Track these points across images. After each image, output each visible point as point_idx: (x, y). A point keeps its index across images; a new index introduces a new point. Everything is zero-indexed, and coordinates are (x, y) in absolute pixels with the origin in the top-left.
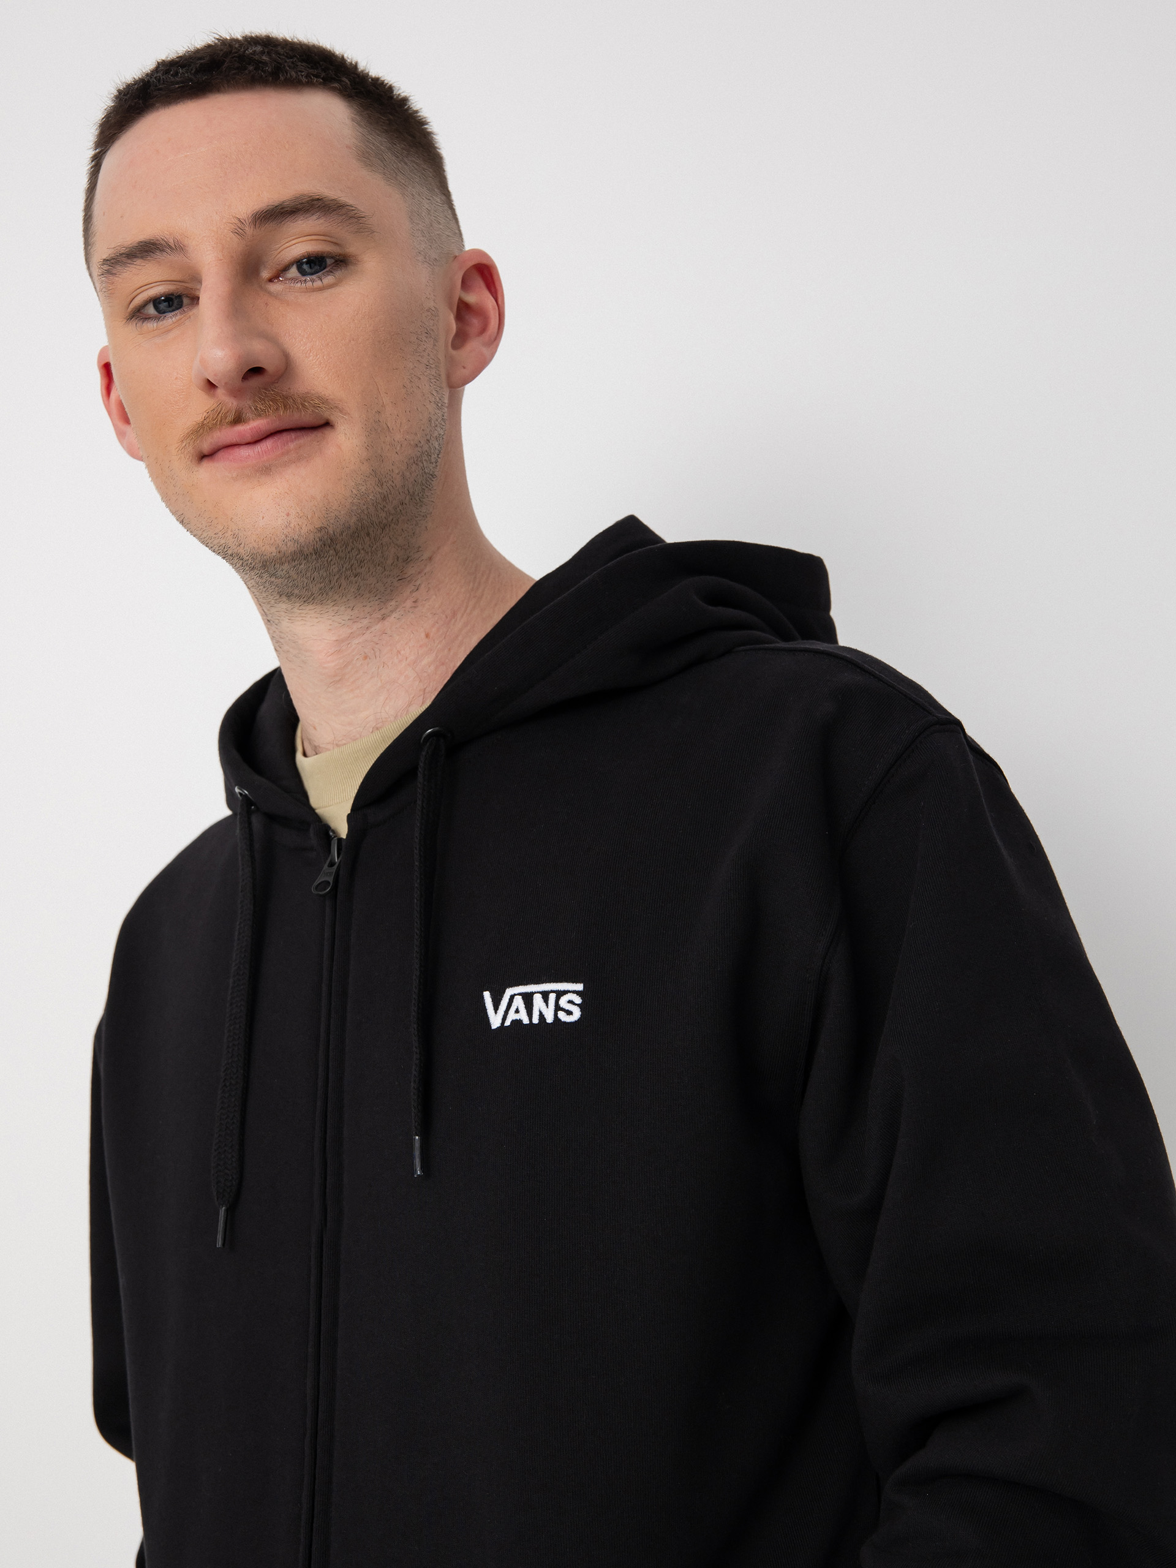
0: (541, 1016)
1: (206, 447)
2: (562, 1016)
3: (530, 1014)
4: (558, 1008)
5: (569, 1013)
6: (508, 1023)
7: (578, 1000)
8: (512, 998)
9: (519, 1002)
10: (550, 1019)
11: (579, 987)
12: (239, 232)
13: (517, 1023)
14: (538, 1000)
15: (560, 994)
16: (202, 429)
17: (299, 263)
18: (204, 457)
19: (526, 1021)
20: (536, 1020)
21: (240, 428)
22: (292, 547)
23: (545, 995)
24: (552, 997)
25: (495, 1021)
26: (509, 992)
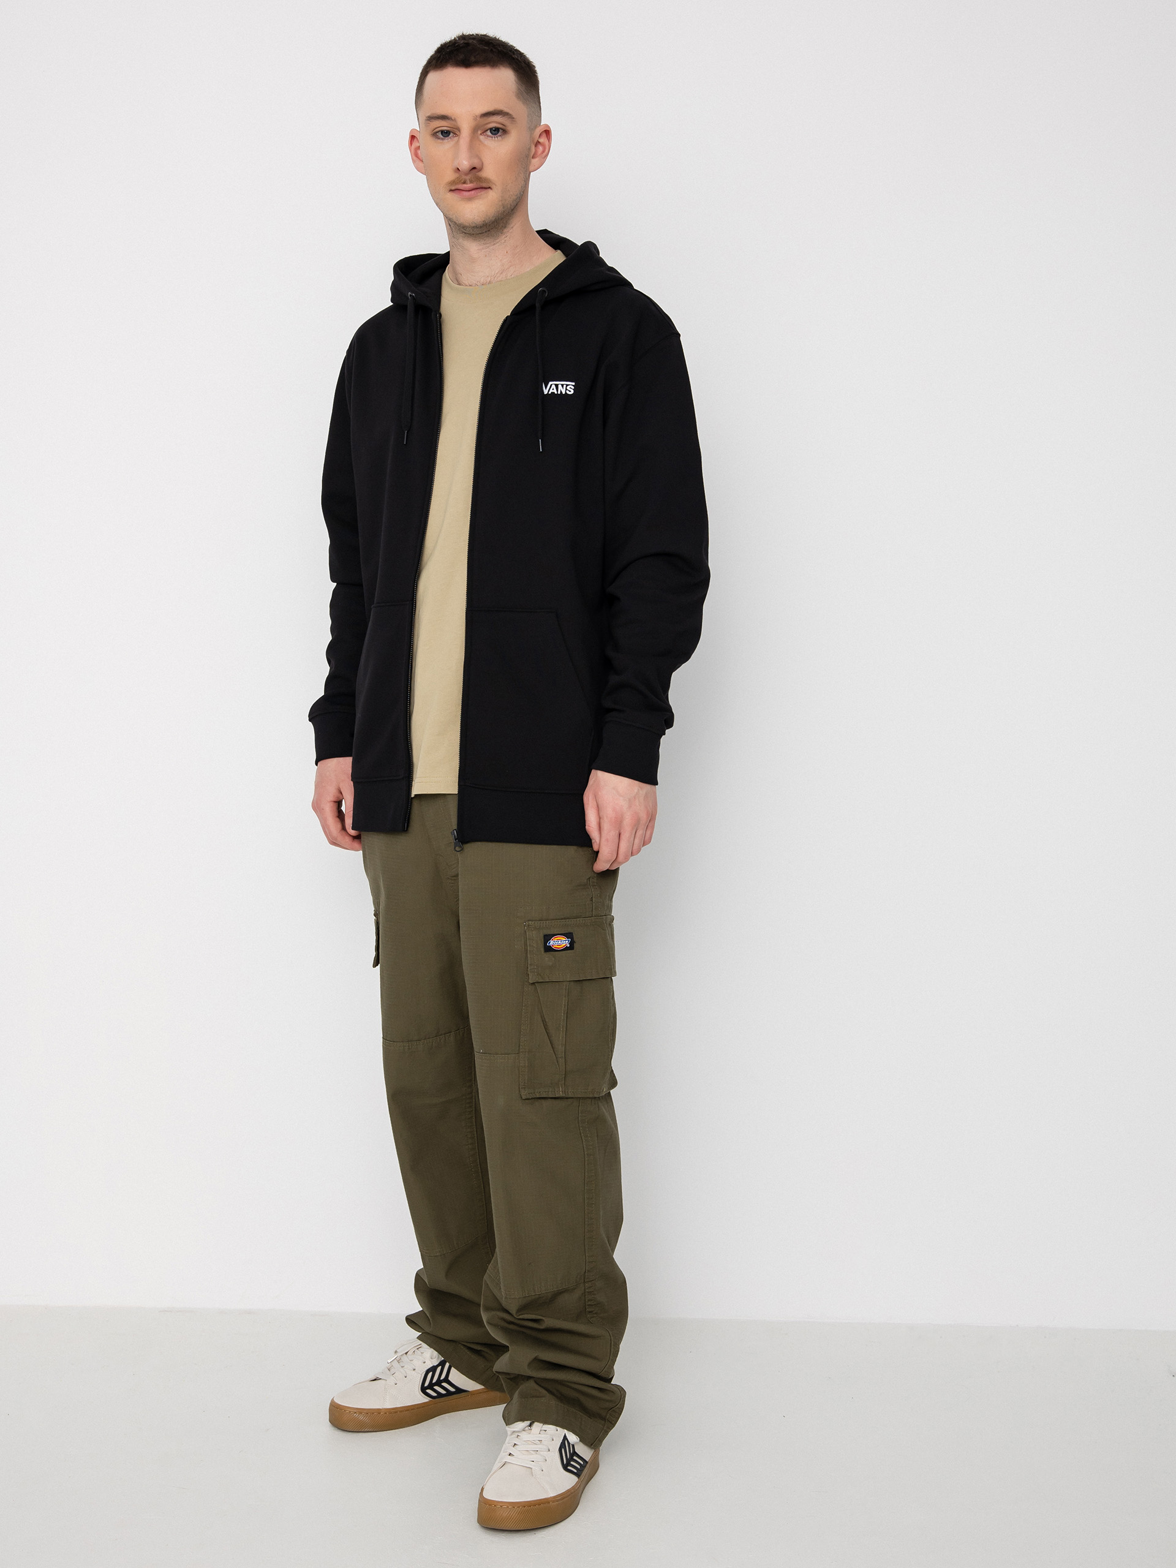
0: (561, 391)
1: (453, 188)
2: (568, 392)
3: (557, 391)
4: (566, 389)
5: (570, 391)
6: (550, 393)
7: (573, 388)
8: (551, 385)
9: (553, 386)
10: (564, 393)
11: (574, 384)
12: (475, 118)
13: (553, 393)
14: (560, 386)
15: (567, 385)
16: (453, 182)
17: (491, 129)
18: (451, 190)
19: (556, 393)
20: (559, 393)
21: (465, 185)
22: (474, 225)
23: (562, 385)
24: (565, 386)
25: (546, 392)
26: (550, 383)
